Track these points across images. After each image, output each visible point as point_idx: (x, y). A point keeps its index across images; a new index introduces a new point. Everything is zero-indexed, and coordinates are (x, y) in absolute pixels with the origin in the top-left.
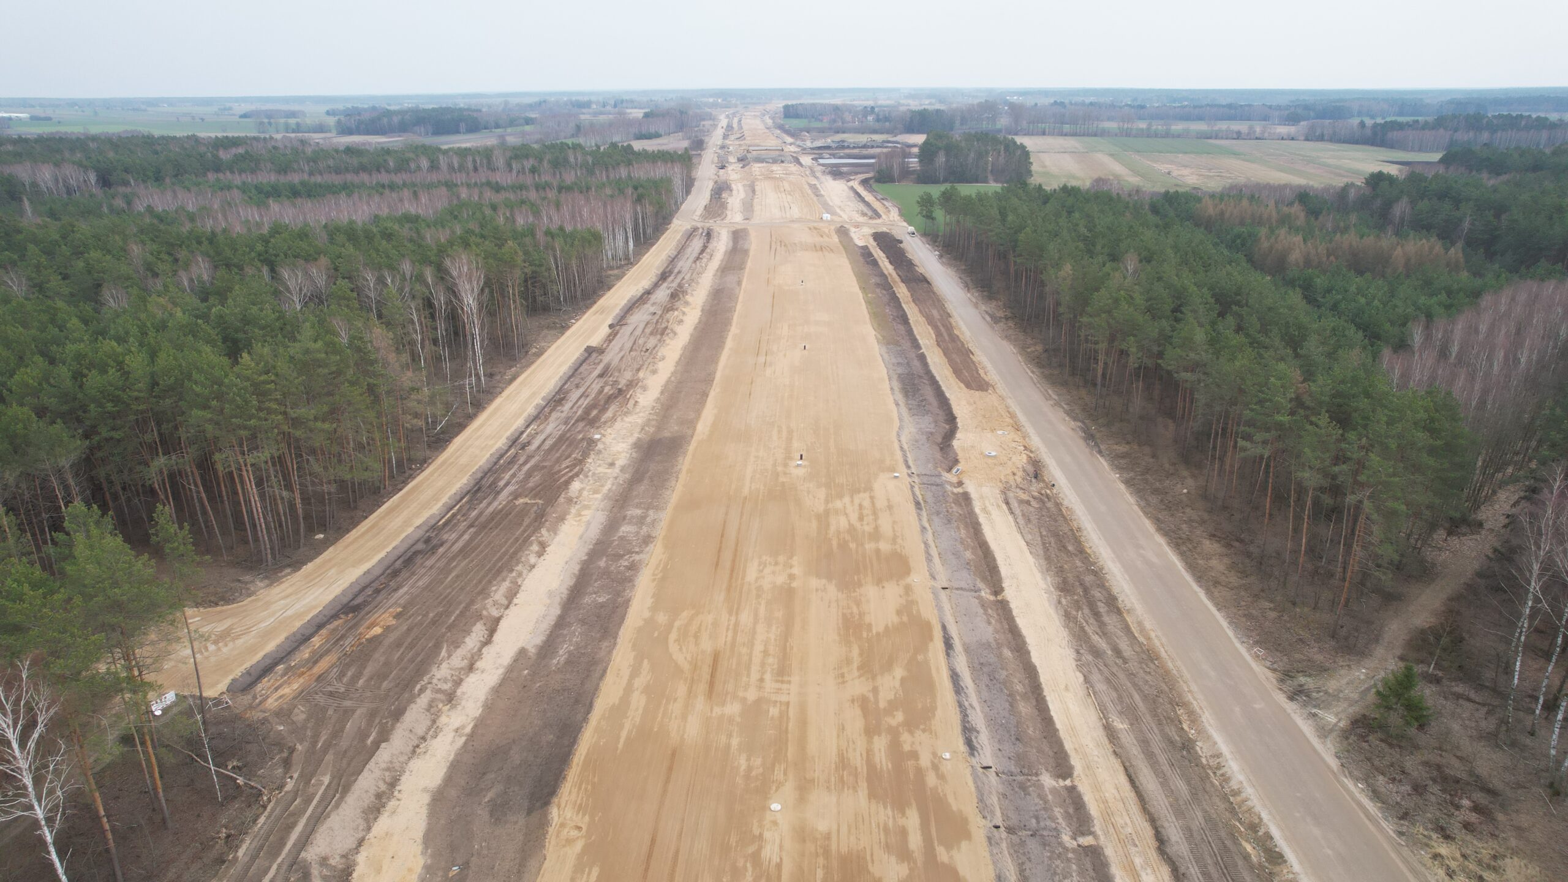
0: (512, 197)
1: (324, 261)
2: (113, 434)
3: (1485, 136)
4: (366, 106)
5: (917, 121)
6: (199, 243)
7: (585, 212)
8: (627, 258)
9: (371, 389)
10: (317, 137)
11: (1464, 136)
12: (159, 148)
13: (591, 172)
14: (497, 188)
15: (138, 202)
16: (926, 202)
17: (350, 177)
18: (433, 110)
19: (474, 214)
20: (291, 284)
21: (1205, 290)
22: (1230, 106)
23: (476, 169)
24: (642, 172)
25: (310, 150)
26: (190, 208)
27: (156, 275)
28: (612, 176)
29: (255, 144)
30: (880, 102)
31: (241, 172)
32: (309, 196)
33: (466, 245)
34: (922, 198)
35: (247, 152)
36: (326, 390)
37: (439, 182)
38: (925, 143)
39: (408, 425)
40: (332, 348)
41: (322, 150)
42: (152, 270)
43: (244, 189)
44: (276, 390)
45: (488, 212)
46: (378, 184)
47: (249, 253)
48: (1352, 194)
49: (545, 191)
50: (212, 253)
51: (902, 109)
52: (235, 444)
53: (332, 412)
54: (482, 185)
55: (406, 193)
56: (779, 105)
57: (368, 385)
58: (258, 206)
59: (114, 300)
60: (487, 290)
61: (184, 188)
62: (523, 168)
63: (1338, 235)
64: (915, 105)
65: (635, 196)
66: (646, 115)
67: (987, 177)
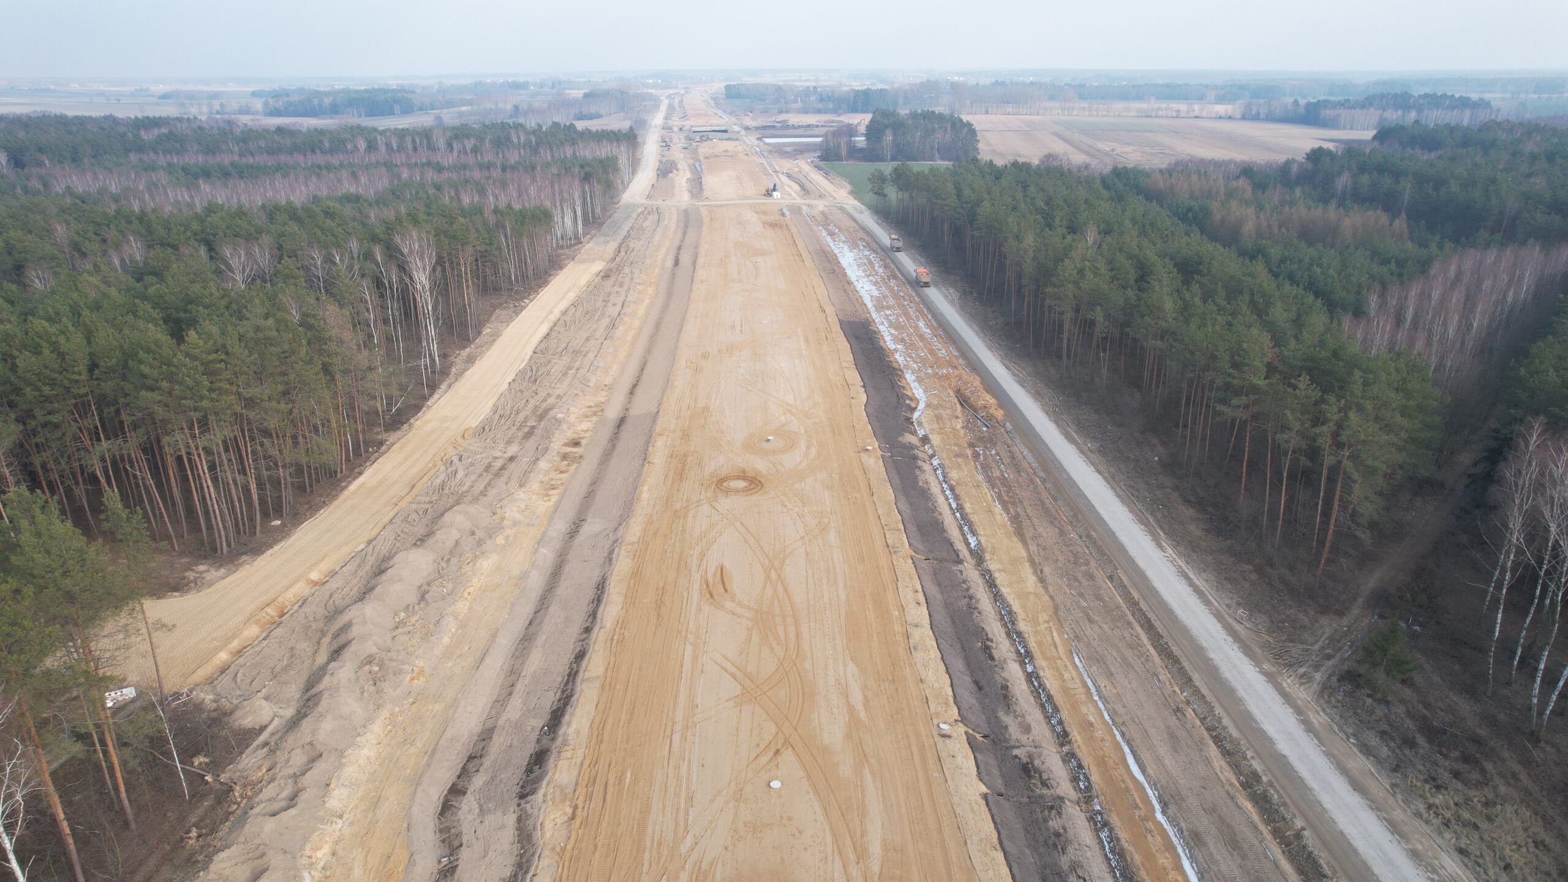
0: (455, 176)
1: (266, 240)
2: (50, 418)
3: (1413, 115)
4: (294, 88)
5: (860, 100)
6: (129, 222)
7: (532, 191)
8: (576, 237)
9: (326, 369)
10: (245, 119)
11: (1393, 116)
12: (74, 128)
13: (535, 150)
14: (439, 169)
15: (56, 184)
16: (879, 180)
17: (284, 158)
18: (366, 91)
19: (417, 193)
20: (234, 263)
21: (1167, 260)
22: (1168, 86)
23: (415, 149)
24: (588, 152)
25: (238, 131)
26: (114, 189)
27: (84, 255)
28: (556, 155)
29: (178, 124)
30: (821, 84)
31: (166, 152)
32: (241, 177)
33: (416, 222)
34: (873, 175)
35: (171, 132)
36: (279, 369)
37: (377, 162)
38: (872, 121)
39: (366, 407)
40: (283, 325)
41: (251, 130)
42: (79, 250)
43: (170, 168)
44: (226, 369)
45: (431, 191)
46: (313, 165)
47: (185, 232)
48: (1295, 168)
49: (489, 171)
50: (143, 231)
51: (845, 89)
52: (185, 427)
53: (285, 393)
54: (423, 165)
55: (345, 173)
56: (719, 86)
57: (322, 364)
58: (188, 188)
59: (38, 281)
60: (439, 268)
61: (105, 168)
62: (464, 148)
63: (1287, 208)
64: (858, 86)
65: (582, 174)
66: (586, 96)
67: (933, 155)
